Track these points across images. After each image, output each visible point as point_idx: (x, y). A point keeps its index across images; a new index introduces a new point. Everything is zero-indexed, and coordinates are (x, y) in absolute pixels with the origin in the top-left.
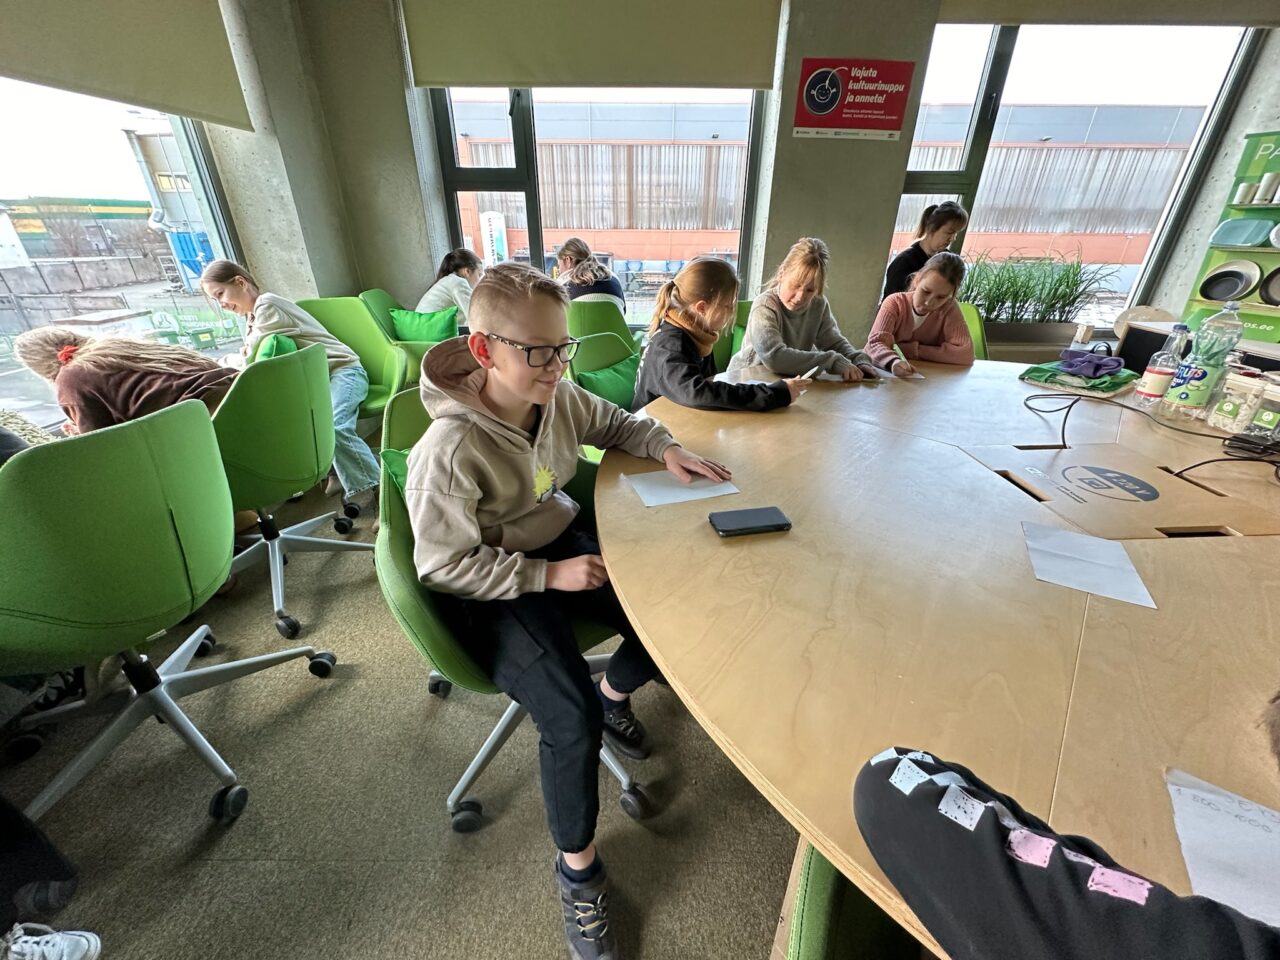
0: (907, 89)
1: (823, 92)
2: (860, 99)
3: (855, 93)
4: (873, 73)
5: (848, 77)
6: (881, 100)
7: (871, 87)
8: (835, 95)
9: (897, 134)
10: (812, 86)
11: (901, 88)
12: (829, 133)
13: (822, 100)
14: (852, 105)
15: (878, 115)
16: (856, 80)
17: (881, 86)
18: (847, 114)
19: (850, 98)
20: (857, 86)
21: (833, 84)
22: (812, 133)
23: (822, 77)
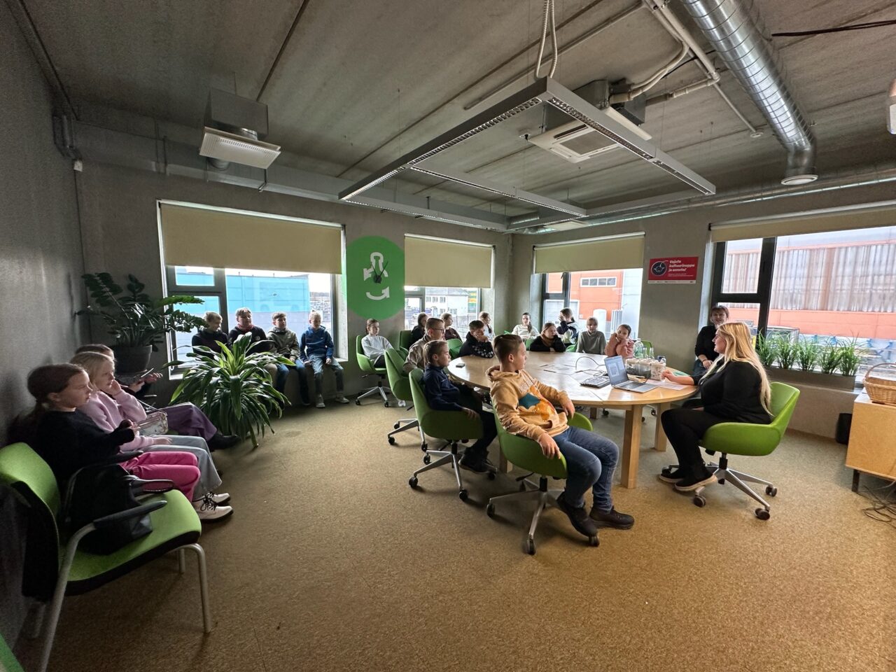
0: (696, 266)
1: (659, 269)
2: (674, 270)
3: (672, 268)
4: (680, 262)
5: (669, 263)
6: (684, 270)
7: (679, 266)
8: (664, 270)
9: (694, 282)
10: (654, 267)
11: (693, 266)
12: (663, 282)
13: (659, 271)
14: (670, 273)
15: (684, 275)
16: (672, 264)
17: (683, 266)
18: (670, 275)
19: (670, 270)
20: (673, 266)
21: (663, 265)
22: (656, 282)
23: (658, 264)
